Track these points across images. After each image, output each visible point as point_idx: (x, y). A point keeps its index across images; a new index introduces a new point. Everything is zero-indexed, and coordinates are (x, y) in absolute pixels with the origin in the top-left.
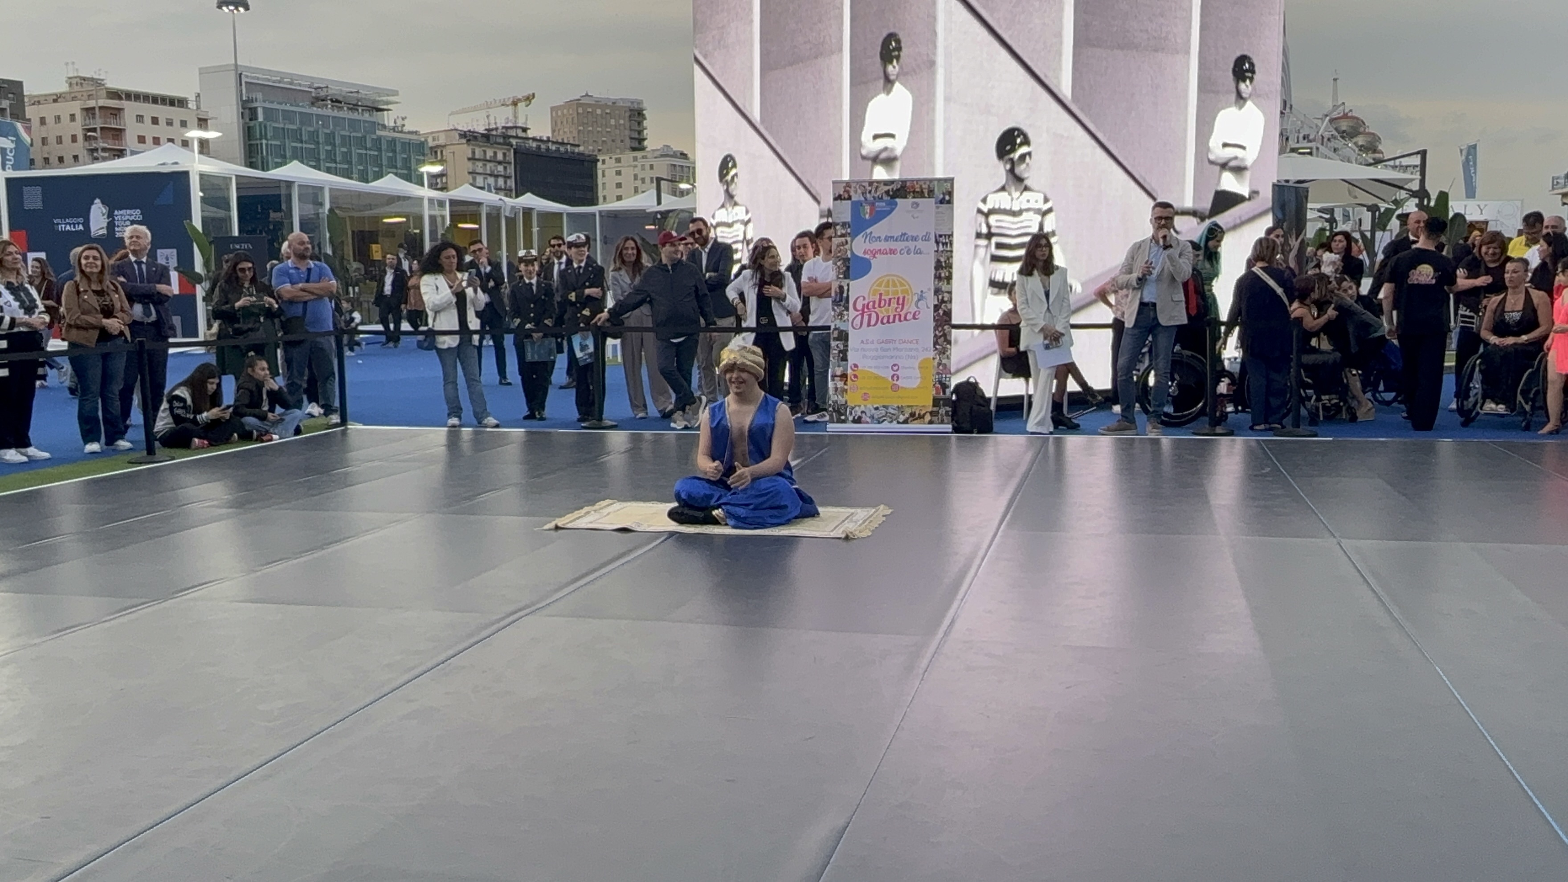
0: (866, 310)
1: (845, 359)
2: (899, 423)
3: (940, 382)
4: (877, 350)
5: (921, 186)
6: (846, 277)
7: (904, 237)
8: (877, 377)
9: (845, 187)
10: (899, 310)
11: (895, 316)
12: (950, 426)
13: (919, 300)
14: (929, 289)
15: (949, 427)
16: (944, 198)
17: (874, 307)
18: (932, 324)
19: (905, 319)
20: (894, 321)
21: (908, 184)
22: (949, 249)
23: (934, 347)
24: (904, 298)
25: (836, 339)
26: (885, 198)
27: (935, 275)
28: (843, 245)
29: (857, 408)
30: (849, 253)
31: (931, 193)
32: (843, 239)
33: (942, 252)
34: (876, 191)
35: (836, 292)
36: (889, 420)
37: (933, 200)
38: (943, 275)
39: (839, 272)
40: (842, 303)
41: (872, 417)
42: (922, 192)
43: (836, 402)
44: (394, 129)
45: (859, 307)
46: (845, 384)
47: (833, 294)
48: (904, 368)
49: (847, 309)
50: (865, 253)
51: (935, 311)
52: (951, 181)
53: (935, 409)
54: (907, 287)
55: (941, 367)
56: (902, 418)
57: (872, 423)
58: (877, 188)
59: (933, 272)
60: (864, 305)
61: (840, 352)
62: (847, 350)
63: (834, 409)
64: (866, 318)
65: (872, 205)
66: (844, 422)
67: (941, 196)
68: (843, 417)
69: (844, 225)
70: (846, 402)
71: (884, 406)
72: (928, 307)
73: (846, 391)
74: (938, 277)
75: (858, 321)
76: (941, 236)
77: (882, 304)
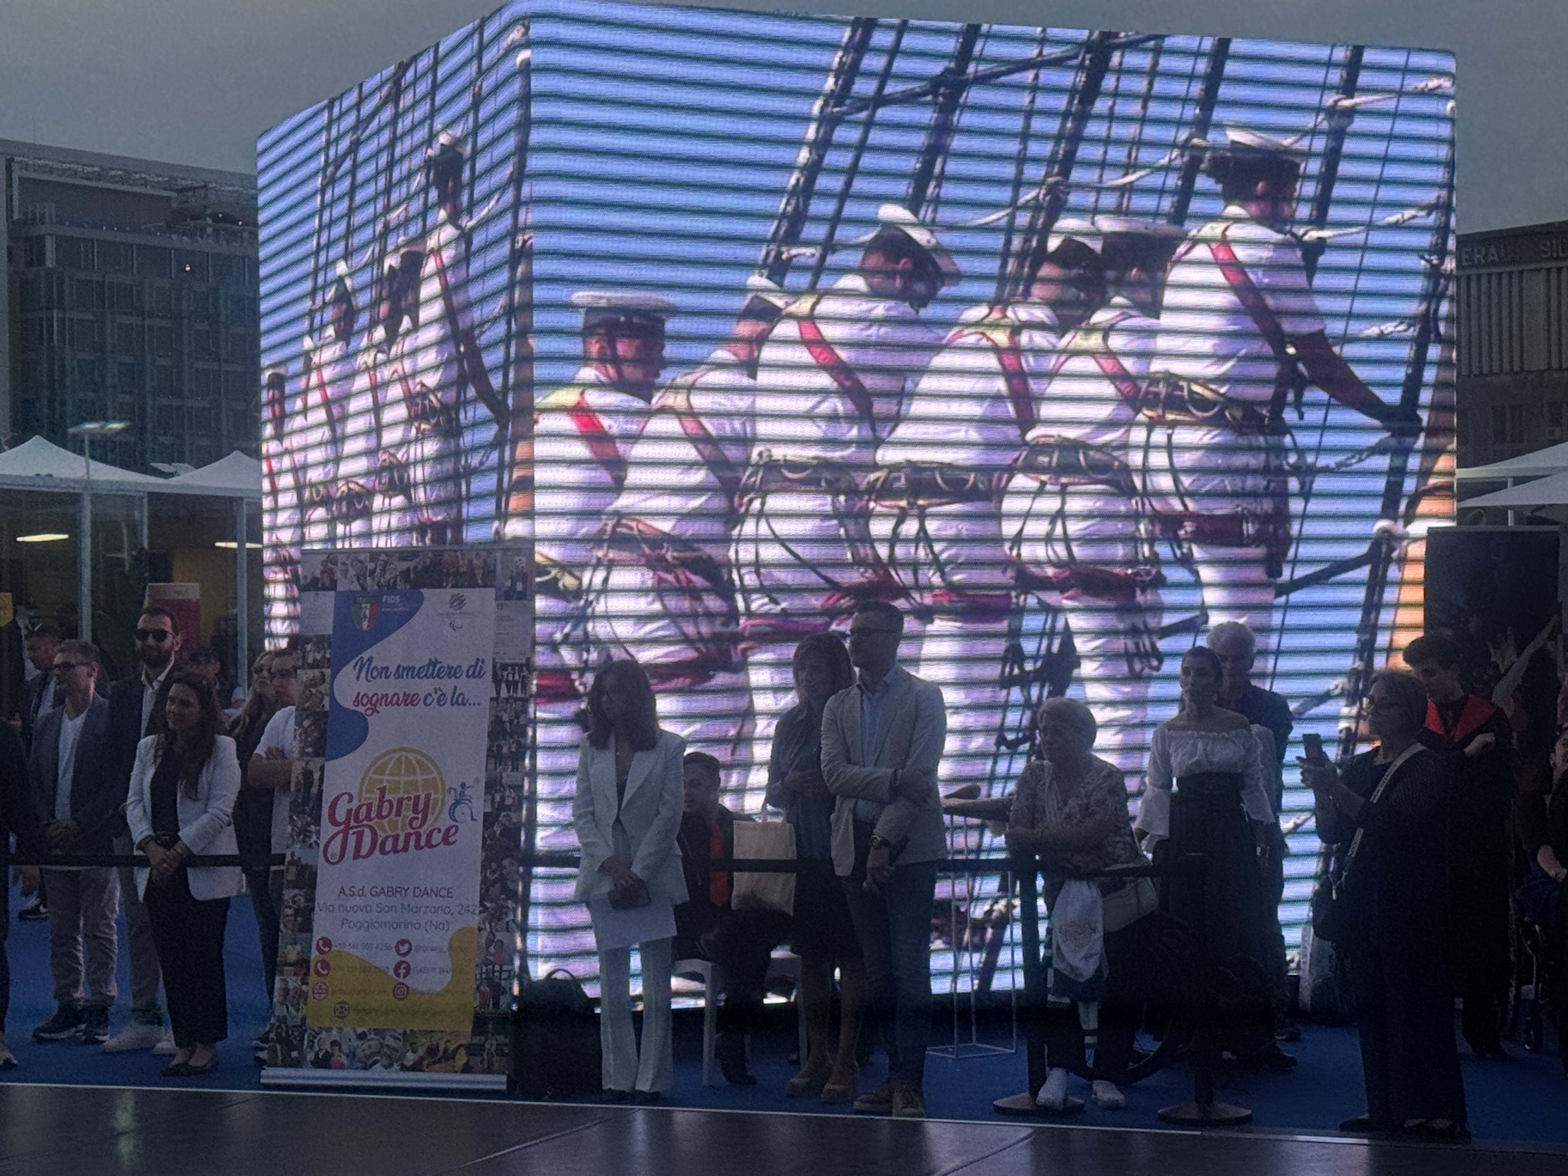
0: (353, 824)
1: (307, 927)
2: (404, 1068)
3: (490, 982)
4: (367, 909)
5: (470, 561)
6: (317, 754)
7: (433, 669)
8: (367, 968)
9: (324, 563)
10: (416, 824)
11: (408, 836)
12: (504, 1078)
13: (457, 803)
14: (477, 781)
15: (498, 1081)
16: (513, 588)
17: (368, 818)
18: (479, 855)
19: (429, 844)
20: (405, 849)
21: (446, 556)
22: (519, 695)
23: (482, 904)
24: (428, 796)
25: (294, 885)
26: (401, 586)
27: (489, 750)
28: (316, 685)
29: (324, 1035)
30: (327, 701)
31: (488, 578)
32: (317, 672)
33: (507, 699)
34: (384, 571)
35: (298, 783)
36: (386, 1061)
37: (492, 592)
38: (505, 750)
39: (306, 741)
40: (307, 809)
41: (352, 1055)
42: (473, 574)
43: (285, 1017)
45: (341, 816)
46: (304, 982)
47: (293, 789)
48: (418, 948)
49: (317, 821)
50: (357, 701)
51: (485, 828)
53: (477, 1040)
54: (435, 774)
55: (492, 949)
56: (411, 1058)
57: (350, 1067)
58: (386, 564)
59: (485, 743)
60: (349, 811)
61: (297, 912)
62: (313, 909)
63: (279, 1035)
64: (352, 840)
65: (375, 600)
66: (296, 1064)
67: (509, 583)
68: (295, 1054)
69: (321, 641)
70: (304, 1020)
71: (377, 1032)
72: (473, 819)
73: (304, 996)
74: (494, 755)
75: (335, 847)
76: (504, 667)
77: (384, 814)
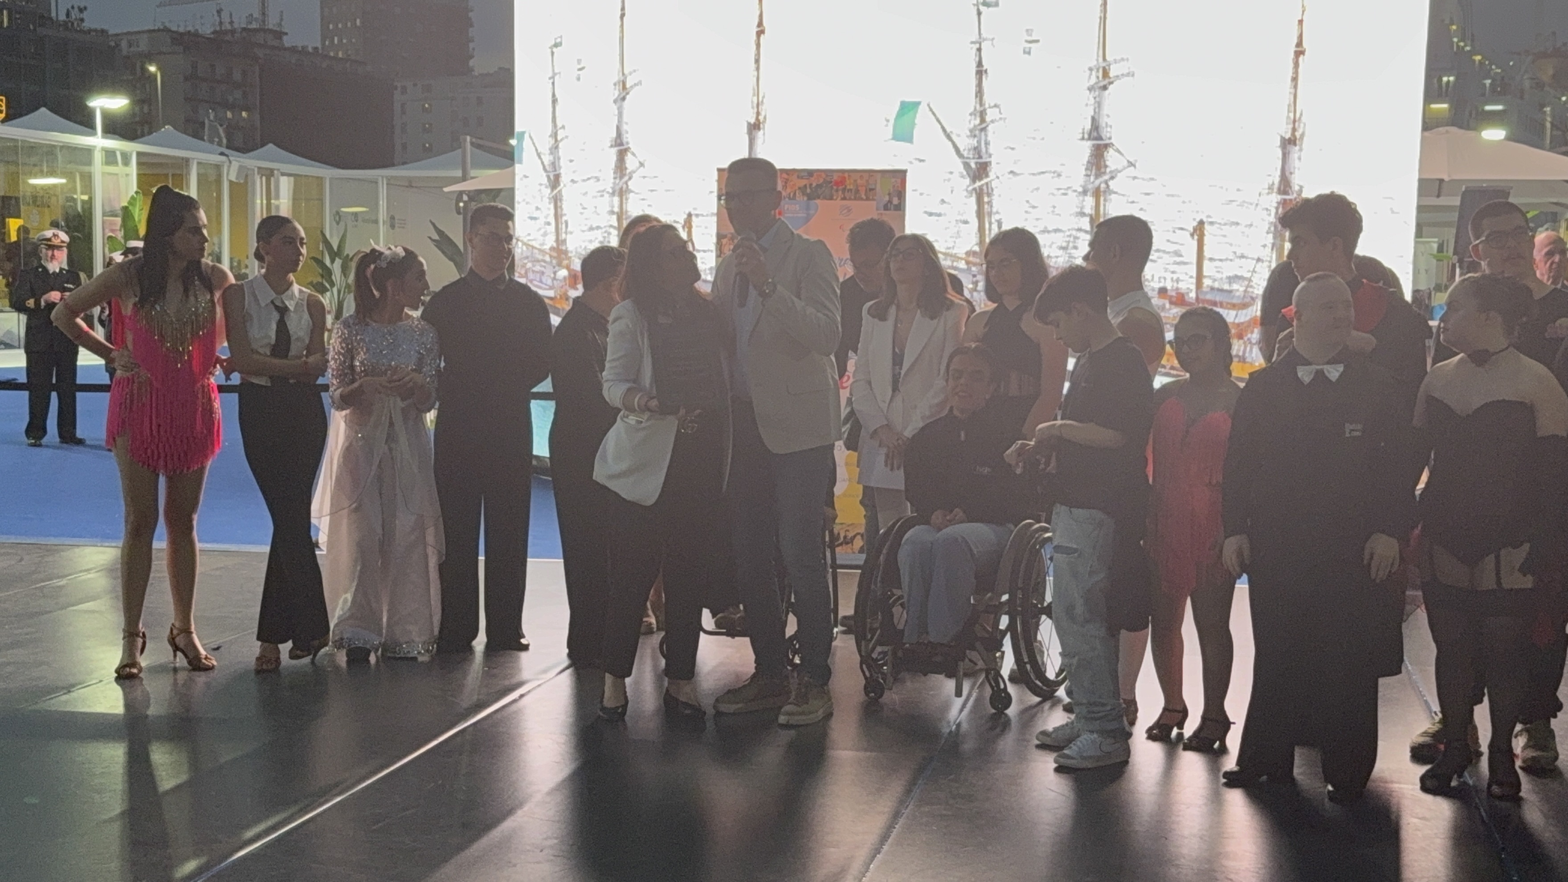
5: (855, 181)
21: (835, 177)
26: (800, 198)
31: (870, 192)
42: (857, 191)
44: (66, 25)
52: (901, 175)
67: (887, 198)
